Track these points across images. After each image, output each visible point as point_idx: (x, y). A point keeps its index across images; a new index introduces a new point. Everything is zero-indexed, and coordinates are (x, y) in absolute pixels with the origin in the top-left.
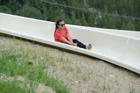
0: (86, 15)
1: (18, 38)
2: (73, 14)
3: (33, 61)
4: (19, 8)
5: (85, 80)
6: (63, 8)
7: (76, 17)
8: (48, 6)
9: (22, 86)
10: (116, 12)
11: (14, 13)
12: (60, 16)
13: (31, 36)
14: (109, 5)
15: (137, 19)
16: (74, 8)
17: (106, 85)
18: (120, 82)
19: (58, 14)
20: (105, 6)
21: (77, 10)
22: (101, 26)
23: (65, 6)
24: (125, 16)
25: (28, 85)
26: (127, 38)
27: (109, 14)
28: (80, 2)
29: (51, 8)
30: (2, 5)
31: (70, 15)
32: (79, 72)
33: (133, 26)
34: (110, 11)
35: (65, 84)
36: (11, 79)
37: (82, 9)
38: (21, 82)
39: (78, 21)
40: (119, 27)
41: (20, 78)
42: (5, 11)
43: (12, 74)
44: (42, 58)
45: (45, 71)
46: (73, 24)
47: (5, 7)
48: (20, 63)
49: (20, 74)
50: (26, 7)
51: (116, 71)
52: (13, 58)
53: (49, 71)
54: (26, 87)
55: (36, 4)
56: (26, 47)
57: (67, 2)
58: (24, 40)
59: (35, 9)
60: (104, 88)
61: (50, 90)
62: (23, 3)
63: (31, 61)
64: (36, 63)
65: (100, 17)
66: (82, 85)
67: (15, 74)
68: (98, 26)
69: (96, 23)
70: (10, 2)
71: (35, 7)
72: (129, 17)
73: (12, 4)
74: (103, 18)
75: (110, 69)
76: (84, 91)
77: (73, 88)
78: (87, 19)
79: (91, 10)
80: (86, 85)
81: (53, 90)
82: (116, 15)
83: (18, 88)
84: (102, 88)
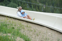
0: (38, 7)
1: (8, 17)
2: (33, 6)
3: (15, 27)
4: (9, 4)
5: (37, 35)
6: (28, 3)
7: (34, 7)
8: (21, 3)
9: (10, 38)
10: (52, 5)
11: (6, 6)
12: (27, 7)
13: (13, 16)
14: (48, 2)
15: (60, 8)
16: (33, 3)
17: (47, 38)
18: (53, 36)
19: (26, 6)
20: (47, 3)
21: (34, 5)
22: (45, 11)
23: (29, 3)
24: (55, 7)
25: (13, 38)
26: (56, 17)
27: (48, 6)
28: (36, 1)
29: (22, 4)
30: (1, 2)
31: (31, 7)
32: (35, 32)
33: (59, 11)
34: (49, 5)
35: (29, 37)
36: (5, 35)
37: (36, 4)
38: (9, 36)
39: (34, 9)
40: (53, 12)
41: (9, 34)
42: (2, 5)
43: (5, 33)
44: (19, 26)
45: (20, 31)
46: (32, 11)
47: (2, 3)
48: (9, 28)
49: (9, 33)
50: (12, 3)
51: (51, 31)
52: (6, 25)
53: (22, 31)
54: (11, 38)
55: (16, 2)
56: (11, 21)
57: (30, 1)
58: (11, 17)
59: (16, 4)
60: (46, 39)
61: (22, 40)
62: (10, 1)
63: (14, 27)
64: (16, 28)
65: (45, 7)
66: (36, 38)
67: (7, 32)
68: (44, 11)
69: (42, 10)
70: (5, 1)
71: (16, 3)
72: (57, 8)
73: (5, 2)
74: (45, 8)
75: (49, 30)
76: (37, 40)
77: (32, 39)
78: (38, 9)
79: (40, 4)
80: (38, 38)
81: (24, 40)
82: (51, 7)
83: (8, 39)
84: (45, 39)
